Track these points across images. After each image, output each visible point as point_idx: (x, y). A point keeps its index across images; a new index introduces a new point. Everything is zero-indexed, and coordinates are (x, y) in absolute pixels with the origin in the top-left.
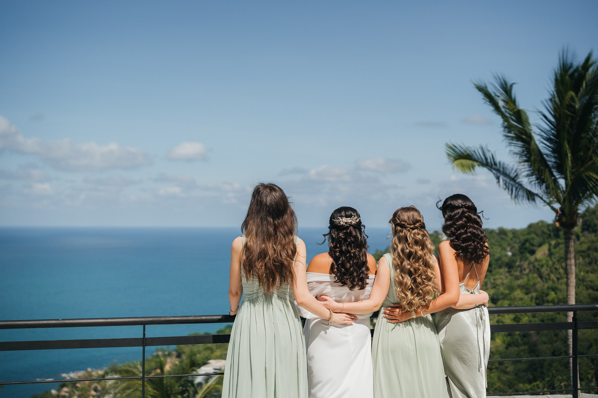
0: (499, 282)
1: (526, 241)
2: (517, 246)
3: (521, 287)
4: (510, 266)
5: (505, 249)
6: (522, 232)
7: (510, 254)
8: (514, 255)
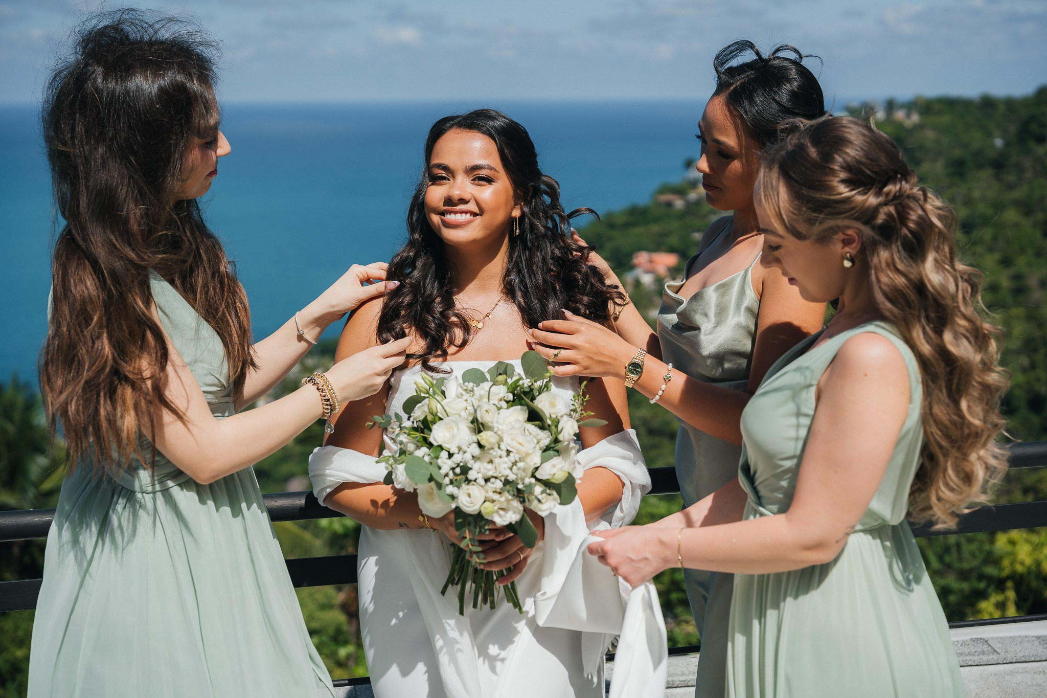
0: (976, 194)
1: (1032, 118)
2: (1013, 129)
3: (1017, 203)
4: (999, 165)
5: (989, 135)
6: (1025, 102)
7: (999, 142)
8: (1007, 144)
